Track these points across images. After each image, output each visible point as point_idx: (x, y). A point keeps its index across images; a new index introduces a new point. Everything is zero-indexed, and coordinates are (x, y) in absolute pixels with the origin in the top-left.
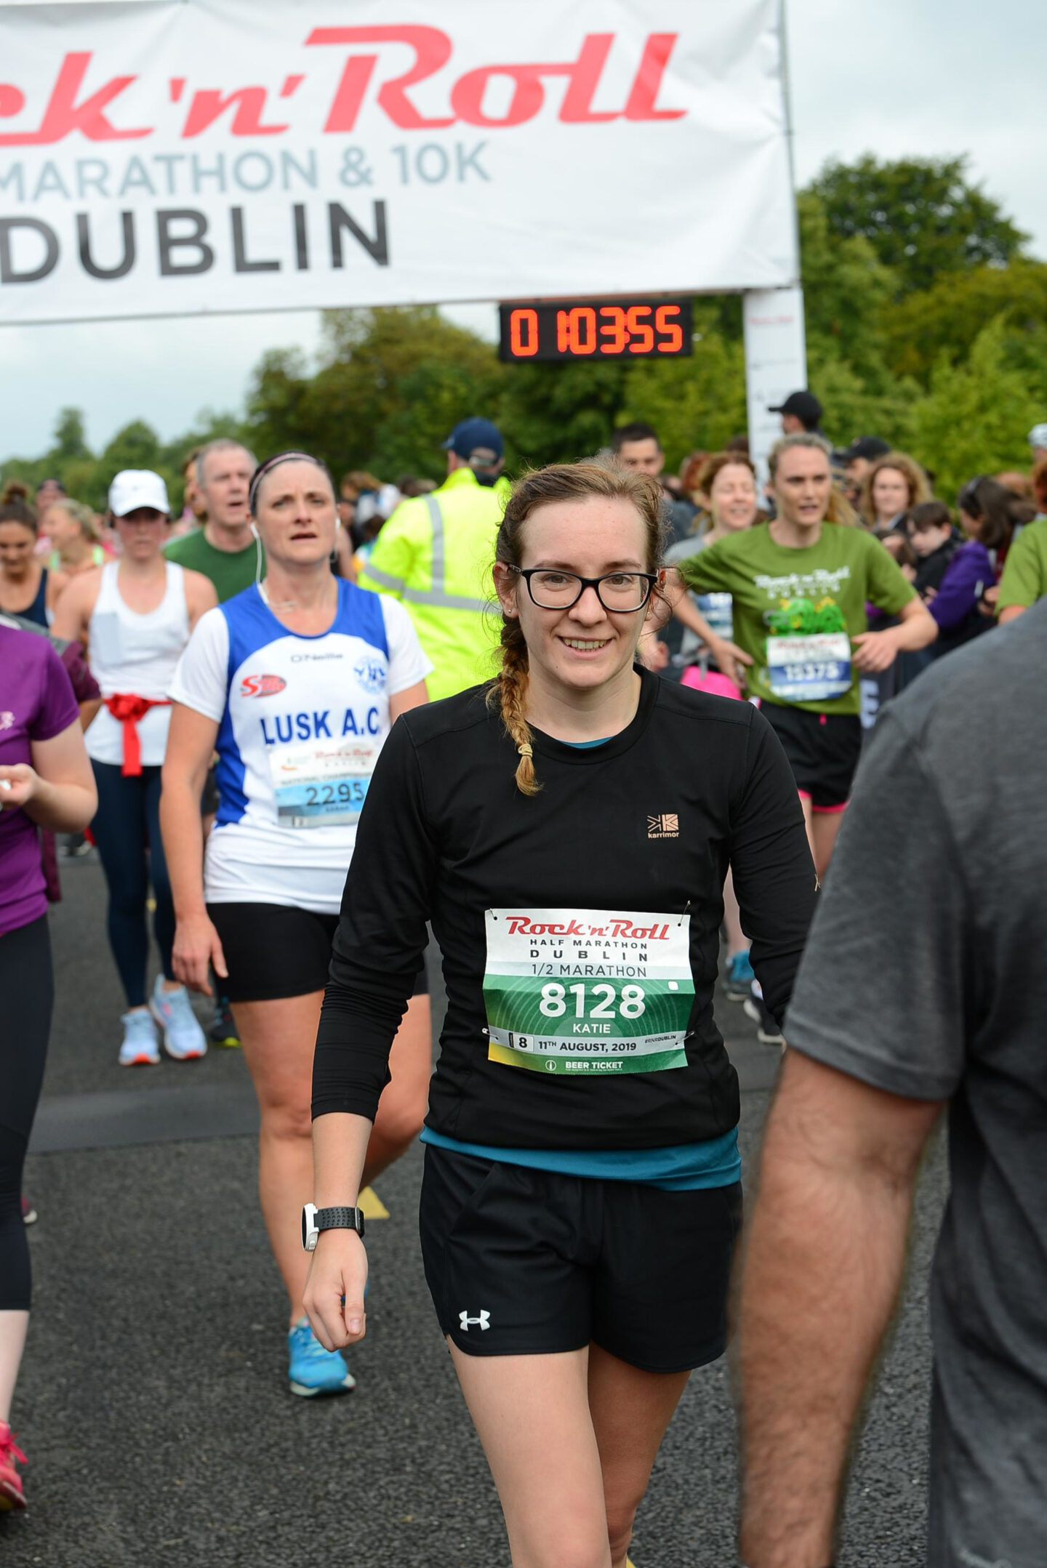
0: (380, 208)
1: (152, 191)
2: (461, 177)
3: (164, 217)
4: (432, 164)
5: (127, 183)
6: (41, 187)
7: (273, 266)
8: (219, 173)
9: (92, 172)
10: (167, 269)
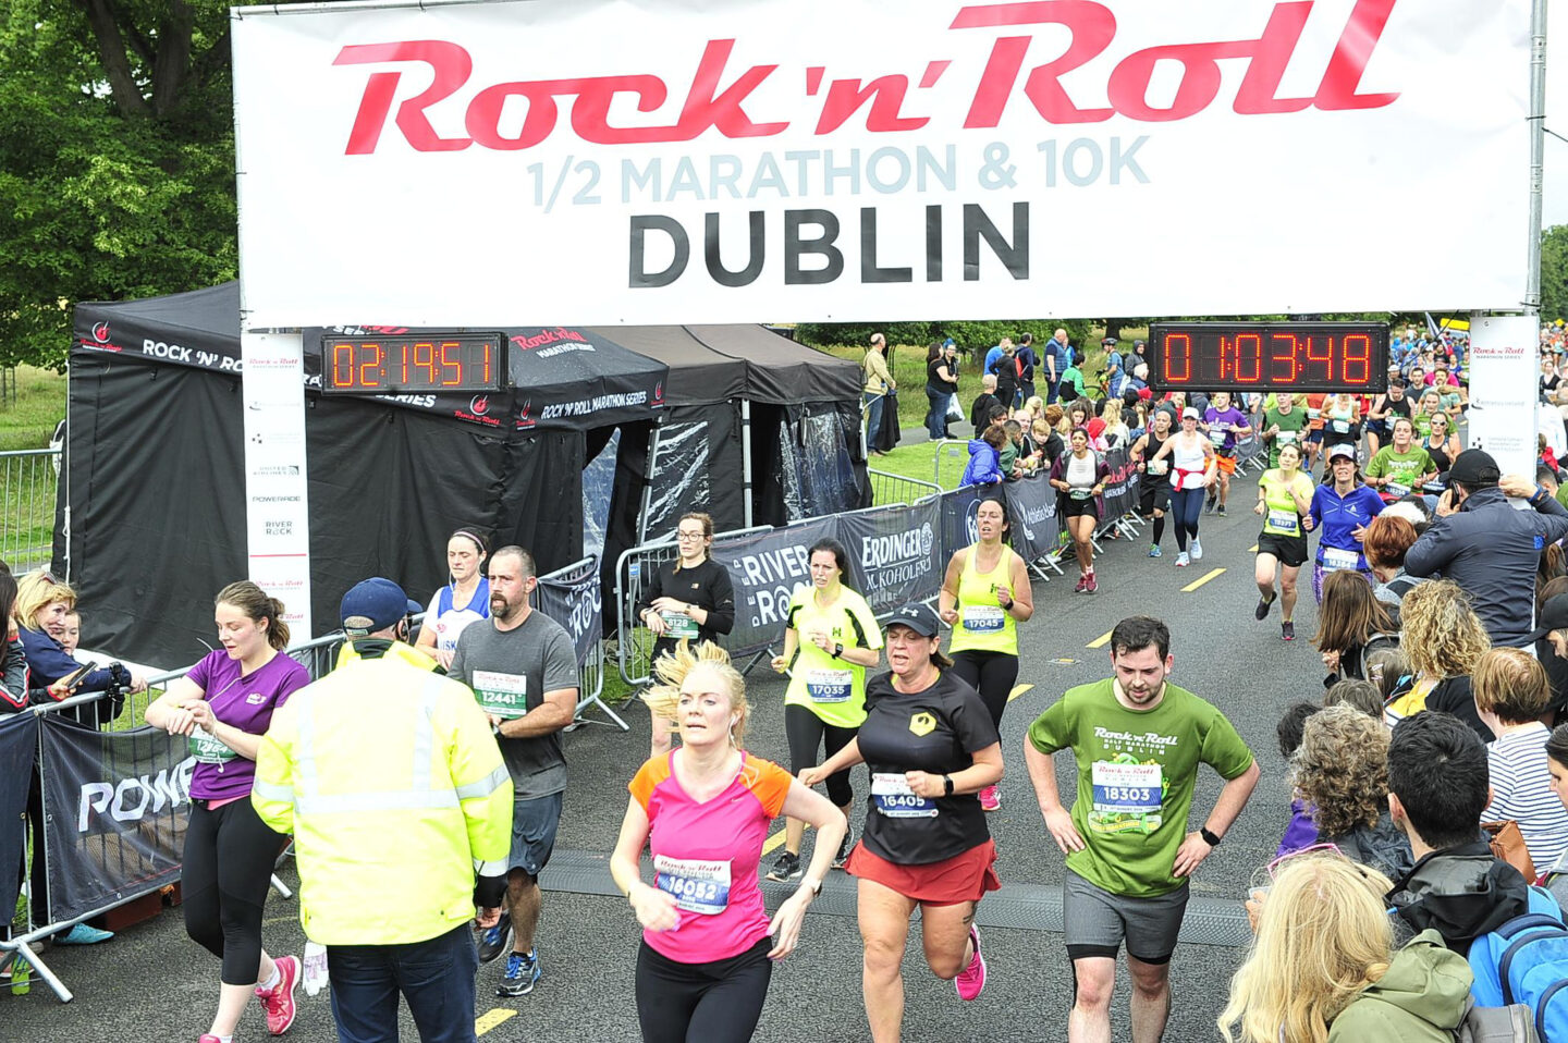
0: (1021, 211)
1: (784, 193)
2: (1115, 179)
3: (794, 219)
4: (1083, 162)
5: (759, 182)
6: (677, 185)
7: (904, 275)
8: (852, 172)
9: (726, 170)
10: (794, 275)
